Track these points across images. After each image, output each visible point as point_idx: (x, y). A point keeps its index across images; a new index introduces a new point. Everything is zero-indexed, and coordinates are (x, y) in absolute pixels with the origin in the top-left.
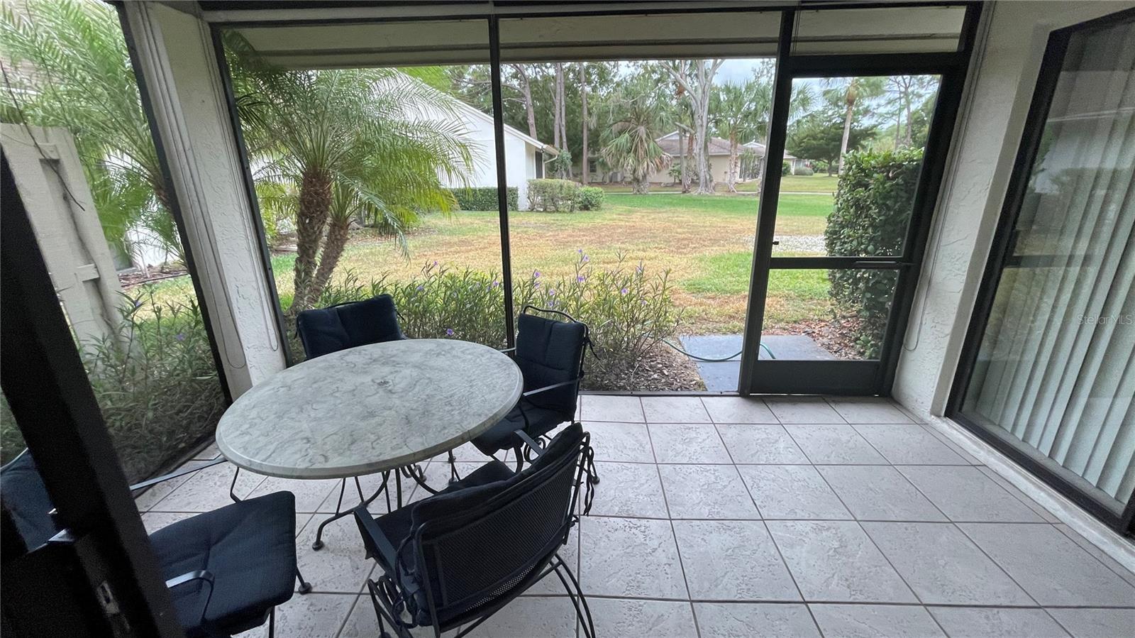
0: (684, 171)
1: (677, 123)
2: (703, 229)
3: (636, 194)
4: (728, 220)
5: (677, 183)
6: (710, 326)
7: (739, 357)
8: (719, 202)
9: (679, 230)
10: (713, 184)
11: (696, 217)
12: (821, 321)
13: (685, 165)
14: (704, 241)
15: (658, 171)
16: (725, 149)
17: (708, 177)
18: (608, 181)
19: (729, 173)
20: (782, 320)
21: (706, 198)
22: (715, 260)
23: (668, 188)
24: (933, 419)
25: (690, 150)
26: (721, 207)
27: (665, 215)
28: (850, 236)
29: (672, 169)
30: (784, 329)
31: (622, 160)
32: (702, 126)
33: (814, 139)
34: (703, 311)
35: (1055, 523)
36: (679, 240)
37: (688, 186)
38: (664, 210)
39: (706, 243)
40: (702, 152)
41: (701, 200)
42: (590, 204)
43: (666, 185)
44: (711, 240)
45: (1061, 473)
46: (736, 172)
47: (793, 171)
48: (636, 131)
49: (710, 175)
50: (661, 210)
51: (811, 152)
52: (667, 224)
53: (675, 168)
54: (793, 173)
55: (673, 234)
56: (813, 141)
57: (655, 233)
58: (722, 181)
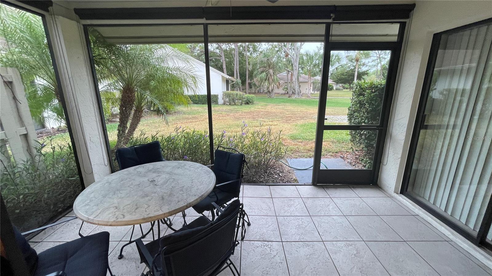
0: (289, 88)
1: (286, 69)
2: (297, 112)
3: (269, 98)
4: (308, 109)
5: (286, 93)
6: (300, 154)
7: (312, 168)
8: (304, 101)
9: (287, 113)
10: (301, 94)
11: (294, 107)
12: (347, 152)
13: (289, 85)
14: (297, 117)
15: (278, 88)
16: (306, 79)
17: (299, 91)
18: (257, 92)
19: (308, 89)
20: (331, 152)
21: (298, 100)
22: (302, 126)
23: (283, 95)
24: (395, 195)
25: (292, 80)
26: (305, 103)
27: (281, 107)
28: (358, 116)
30: (332, 156)
31: (262, 83)
32: (296, 69)
33: (343, 75)
34: (297, 148)
35: (449, 241)
36: (287, 117)
37: (291, 94)
39: (298, 119)
40: (296, 80)
41: (296, 100)
42: (249, 102)
43: (282, 94)
44: (300, 117)
45: (450, 218)
46: (310, 89)
47: (334, 88)
48: (269, 72)
49: (300, 90)
50: (280, 104)
51: (342, 81)
52: (282, 110)
53: (285, 87)
54: (335, 89)
55: (284, 115)
56: (343, 76)
57: (277, 114)
58: (305, 92)
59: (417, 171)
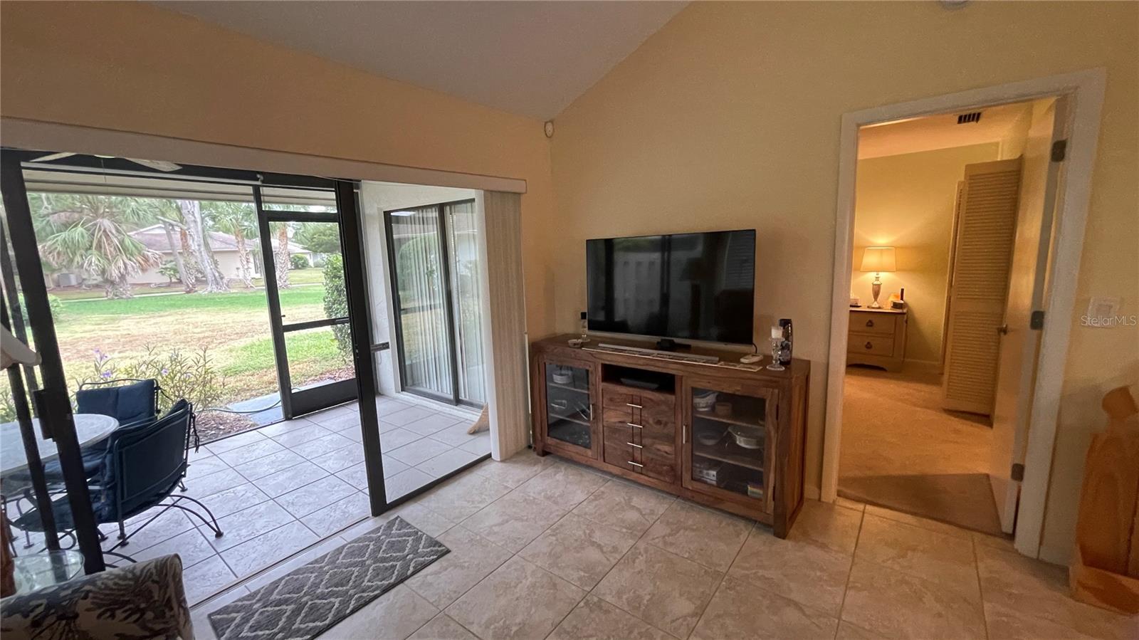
0: (182, 269)
1: (160, 217)
2: (225, 325)
3: (112, 299)
4: (252, 314)
5: (175, 283)
6: (254, 393)
7: (280, 404)
8: (238, 298)
9: (196, 330)
10: (225, 281)
11: (214, 316)
12: (339, 369)
13: (182, 261)
14: (229, 336)
15: (144, 270)
16: (231, 244)
17: (217, 274)
18: (53, 286)
19: (241, 269)
20: (312, 375)
21: (219, 296)
22: (245, 348)
23: (162, 289)
24: (398, 395)
25: (186, 246)
26: (242, 304)
27: (170, 319)
28: (338, 309)
29: (164, 267)
30: (314, 380)
31: (78, 259)
32: (195, 222)
33: (324, 235)
34: (244, 385)
35: (438, 413)
36: (199, 339)
37: (193, 285)
38: (167, 313)
39: (232, 337)
40: (202, 249)
41: (214, 299)
43: (159, 286)
44: (237, 333)
45: (439, 394)
46: (247, 269)
47: (311, 263)
48: (95, 225)
49: (219, 272)
50: (162, 313)
51: (323, 247)
52: (177, 327)
53: (168, 266)
54: (313, 266)
55: (190, 335)
56: (323, 237)
57: (164, 337)
58: (236, 277)
59: (411, 365)
